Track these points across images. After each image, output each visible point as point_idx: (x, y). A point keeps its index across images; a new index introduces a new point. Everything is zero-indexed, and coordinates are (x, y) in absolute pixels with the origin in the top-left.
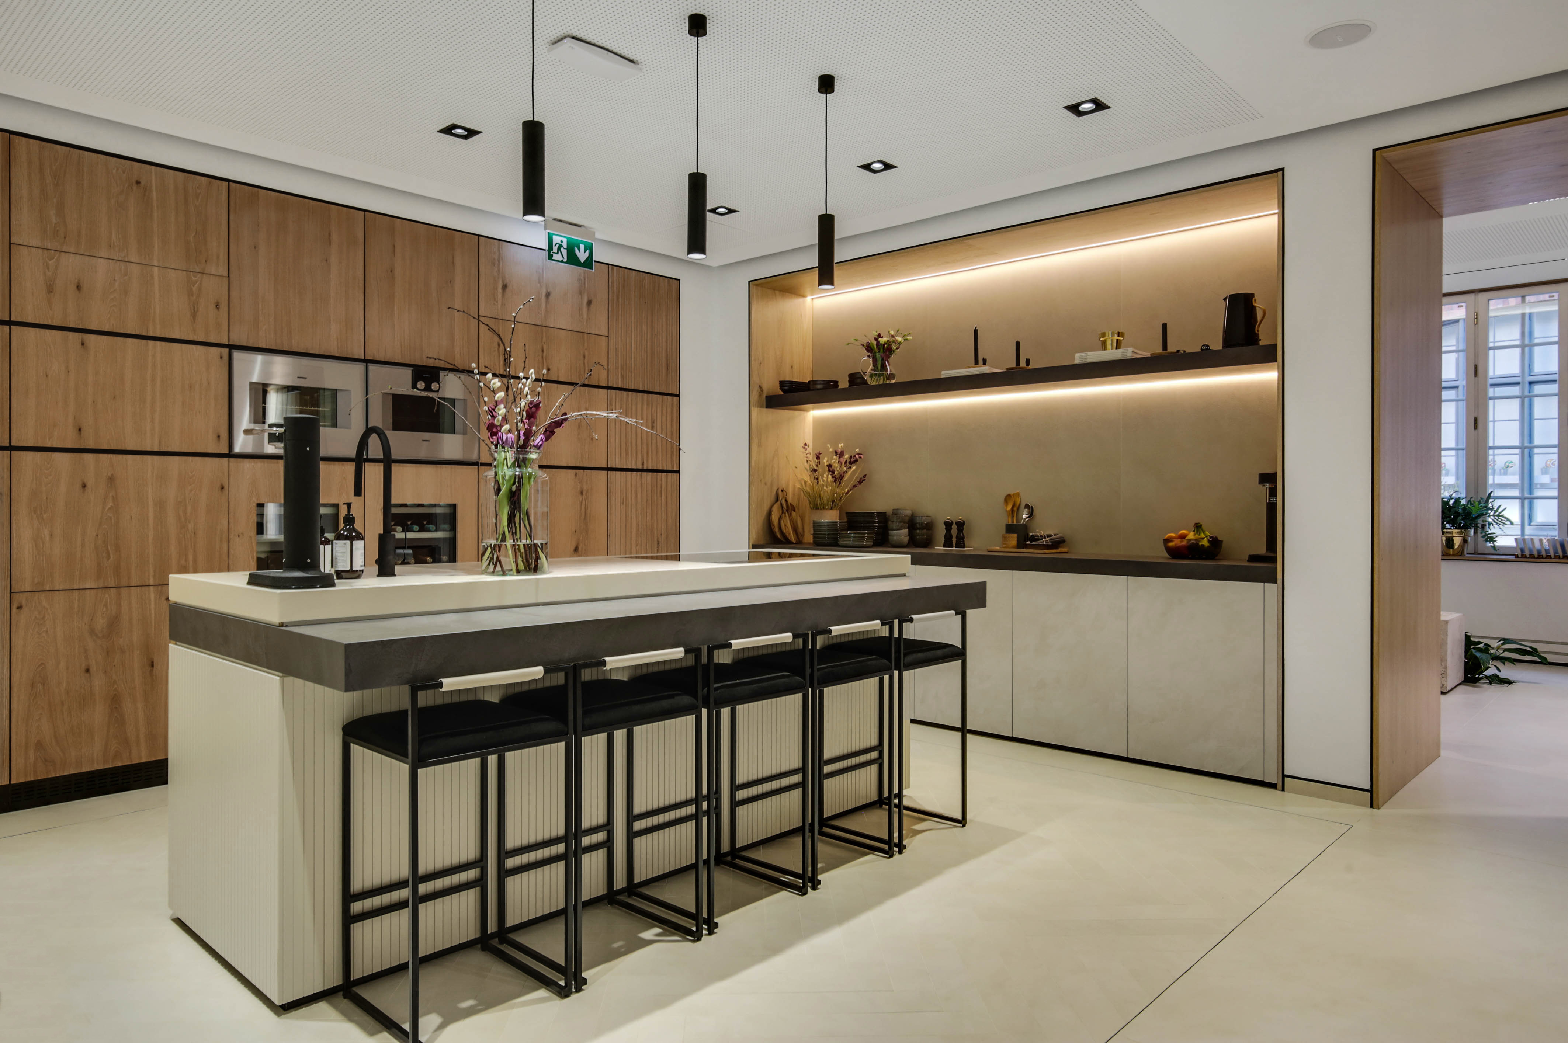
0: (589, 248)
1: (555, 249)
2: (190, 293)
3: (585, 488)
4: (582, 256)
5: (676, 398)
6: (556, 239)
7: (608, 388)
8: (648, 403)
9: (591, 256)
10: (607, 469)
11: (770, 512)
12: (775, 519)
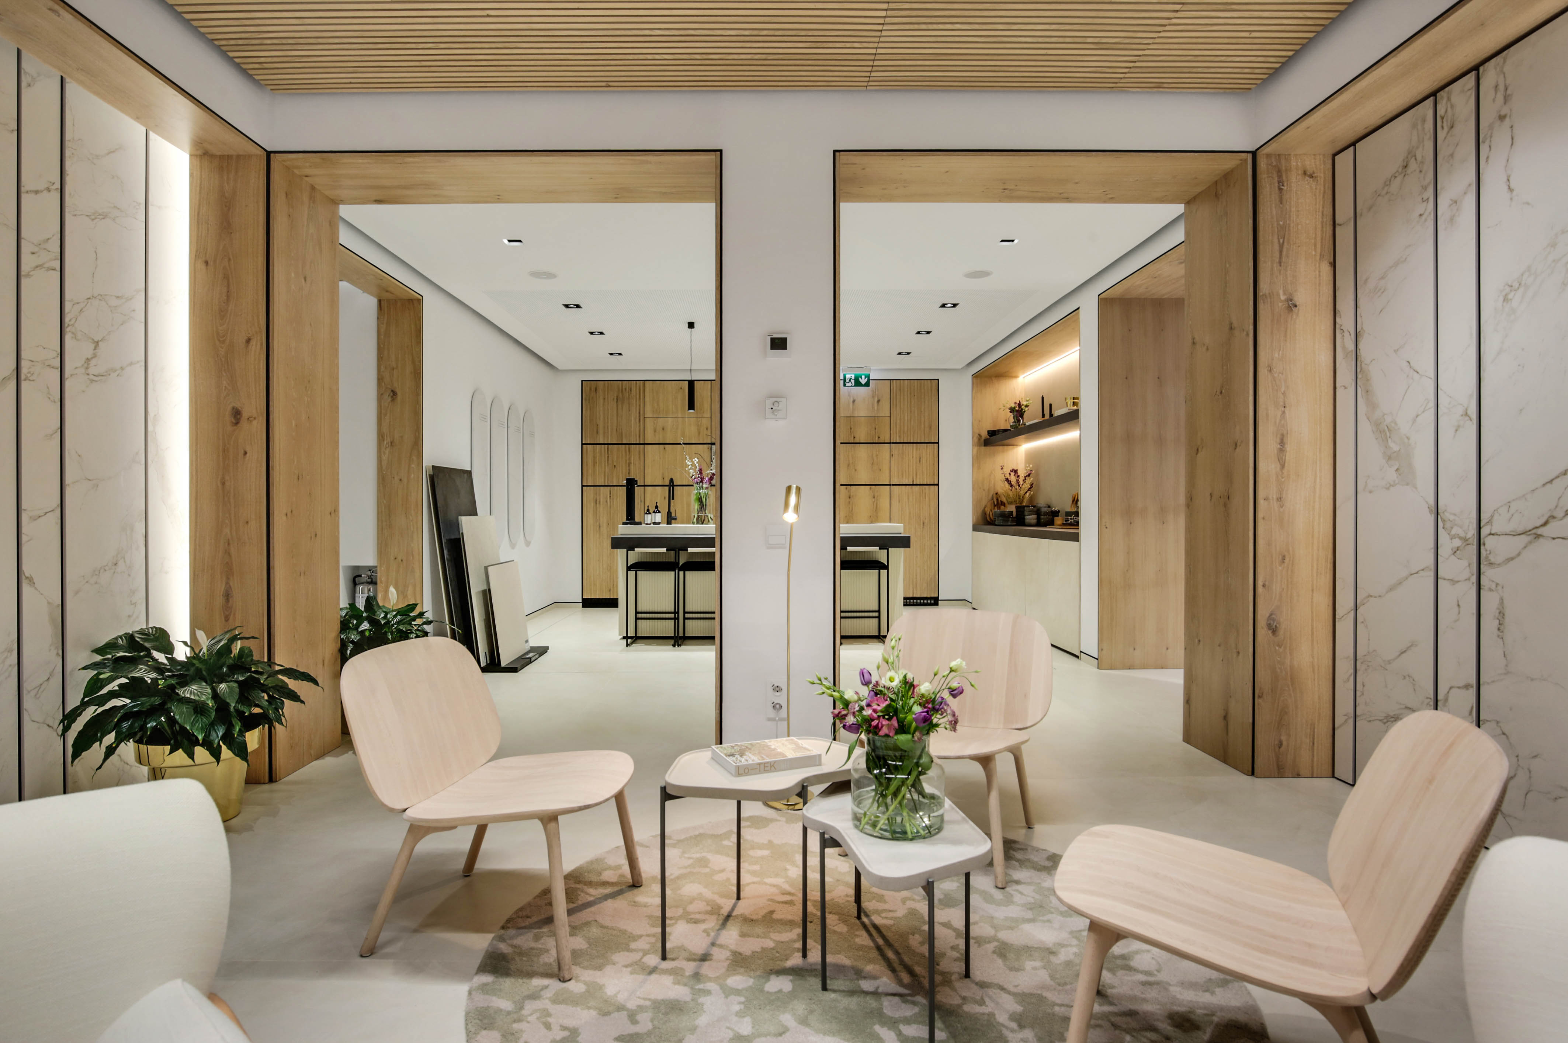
0: (868, 376)
1: (847, 381)
2: (698, 426)
3: (876, 495)
4: (863, 381)
5: (936, 445)
6: (848, 376)
7: (890, 443)
8: (917, 449)
9: (869, 380)
10: (890, 485)
11: (986, 506)
12: (988, 510)
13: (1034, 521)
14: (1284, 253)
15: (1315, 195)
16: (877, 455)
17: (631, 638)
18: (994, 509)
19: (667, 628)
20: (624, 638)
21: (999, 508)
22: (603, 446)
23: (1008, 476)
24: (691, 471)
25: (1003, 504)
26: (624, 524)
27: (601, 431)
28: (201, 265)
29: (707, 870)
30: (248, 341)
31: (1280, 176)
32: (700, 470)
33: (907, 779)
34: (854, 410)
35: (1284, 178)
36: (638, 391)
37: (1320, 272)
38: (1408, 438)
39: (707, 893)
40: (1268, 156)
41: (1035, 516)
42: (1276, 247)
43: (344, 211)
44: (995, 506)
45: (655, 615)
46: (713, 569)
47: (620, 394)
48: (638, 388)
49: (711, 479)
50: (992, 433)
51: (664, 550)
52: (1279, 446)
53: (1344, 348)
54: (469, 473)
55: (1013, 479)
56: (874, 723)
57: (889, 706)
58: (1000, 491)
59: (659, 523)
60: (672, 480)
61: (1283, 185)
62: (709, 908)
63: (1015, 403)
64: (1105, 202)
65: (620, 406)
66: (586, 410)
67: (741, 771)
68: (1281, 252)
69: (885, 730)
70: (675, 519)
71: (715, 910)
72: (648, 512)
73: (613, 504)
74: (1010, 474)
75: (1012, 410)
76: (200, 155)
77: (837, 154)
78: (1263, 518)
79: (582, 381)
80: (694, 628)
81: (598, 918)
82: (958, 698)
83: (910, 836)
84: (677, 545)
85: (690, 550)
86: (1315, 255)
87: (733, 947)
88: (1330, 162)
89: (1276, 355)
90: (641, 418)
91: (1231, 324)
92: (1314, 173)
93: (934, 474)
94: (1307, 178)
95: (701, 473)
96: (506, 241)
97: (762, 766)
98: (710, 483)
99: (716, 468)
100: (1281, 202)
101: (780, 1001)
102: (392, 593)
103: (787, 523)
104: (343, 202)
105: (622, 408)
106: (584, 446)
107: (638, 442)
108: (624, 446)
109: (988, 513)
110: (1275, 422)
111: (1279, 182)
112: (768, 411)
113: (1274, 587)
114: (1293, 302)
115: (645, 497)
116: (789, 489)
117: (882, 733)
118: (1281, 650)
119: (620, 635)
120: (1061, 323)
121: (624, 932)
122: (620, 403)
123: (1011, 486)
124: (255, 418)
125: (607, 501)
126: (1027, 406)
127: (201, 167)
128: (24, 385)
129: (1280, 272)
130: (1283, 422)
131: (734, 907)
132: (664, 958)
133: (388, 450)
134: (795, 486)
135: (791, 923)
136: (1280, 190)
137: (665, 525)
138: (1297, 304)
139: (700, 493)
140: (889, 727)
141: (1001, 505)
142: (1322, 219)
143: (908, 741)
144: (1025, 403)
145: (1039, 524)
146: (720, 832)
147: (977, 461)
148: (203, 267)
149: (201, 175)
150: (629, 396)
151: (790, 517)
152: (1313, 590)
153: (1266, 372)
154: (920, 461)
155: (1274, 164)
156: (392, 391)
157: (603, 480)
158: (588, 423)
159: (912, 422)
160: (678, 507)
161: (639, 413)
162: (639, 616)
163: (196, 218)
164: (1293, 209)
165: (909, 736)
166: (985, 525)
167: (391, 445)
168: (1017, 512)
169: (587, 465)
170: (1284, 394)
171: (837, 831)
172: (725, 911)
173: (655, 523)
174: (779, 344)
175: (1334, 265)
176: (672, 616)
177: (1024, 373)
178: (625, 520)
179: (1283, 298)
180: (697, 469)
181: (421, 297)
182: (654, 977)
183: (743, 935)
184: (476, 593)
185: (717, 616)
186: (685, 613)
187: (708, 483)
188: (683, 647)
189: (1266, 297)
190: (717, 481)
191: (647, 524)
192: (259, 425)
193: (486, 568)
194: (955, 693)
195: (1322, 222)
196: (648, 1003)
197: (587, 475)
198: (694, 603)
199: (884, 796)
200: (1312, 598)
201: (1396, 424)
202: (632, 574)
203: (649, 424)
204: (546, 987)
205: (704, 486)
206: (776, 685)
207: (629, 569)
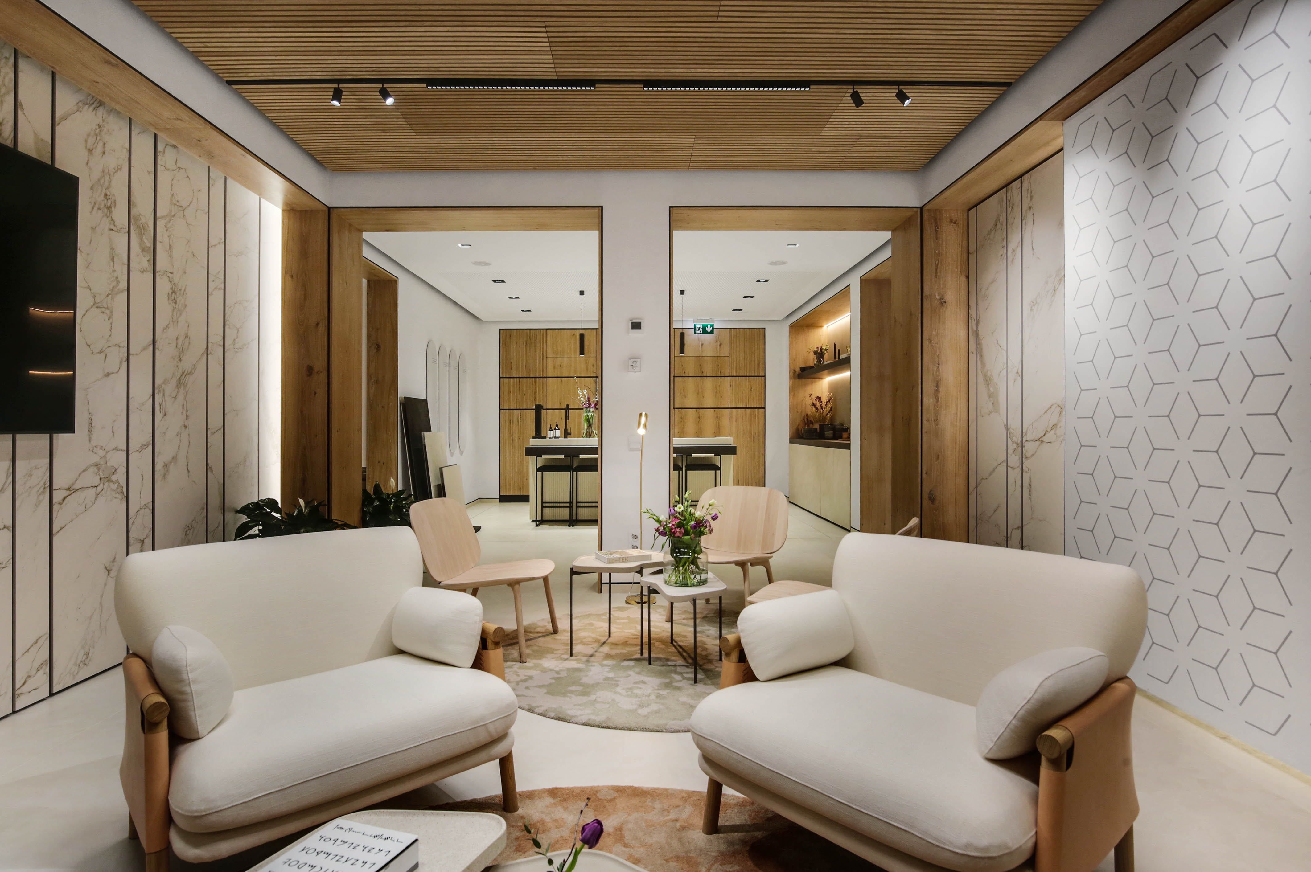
0: (712, 326)
1: (697, 329)
2: (586, 365)
3: (719, 416)
4: (709, 329)
5: (763, 378)
6: (698, 326)
7: (729, 376)
8: (749, 381)
9: (713, 328)
10: (729, 408)
11: (799, 424)
12: (800, 427)
13: (831, 436)
14: (939, 270)
15: (957, 235)
16: (719, 386)
17: (538, 521)
18: (805, 426)
19: (565, 513)
20: (533, 521)
21: (808, 426)
22: (515, 379)
23: (814, 402)
24: (582, 399)
25: (812, 423)
26: (533, 438)
27: (514, 367)
28: (288, 278)
29: (593, 627)
30: (317, 325)
31: (936, 223)
32: (588, 399)
33: (689, 558)
34: (702, 352)
35: (939, 224)
36: (542, 337)
37: (960, 282)
38: (997, 385)
39: (594, 635)
40: (929, 210)
41: (832, 432)
42: (934, 266)
43: (366, 235)
44: (806, 424)
45: (556, 505)
46: (597, 470)
47: (529, 340)
48: (542, 335)
49: (596, 405)
50: (803, 369)
51: (563, 456)
52: (935, 388)
53: (972, 328)
54: (426, 401)
55: (818, 404)
56: (673, 531)
57: (680, 522)
58: (809, 413)
59: (558, 438)
60: (568, 406)
61: (938, 228)
62: (594, 640)
63: (817, 348)
64: (841, 231)
65: (528, 348)
66: (503, 352)
67: (611, 561)
68: (936, 269)
69: (678, 534)
70: (570, 434)
71: (597, 641)
72: (551, 429)
73: (523, 423)
74: (816, 400)
75: (815, 353)
76: (288, 210)
77: (671, 209)
78: (926, 432)
79: (500, 329)
80: (584, 513)
81: (536, 643)
82: (716, 521)
83: (689, 585)
84: (572, 453)
85: (581, 456)
86: (957, 271)
87: (606, 652)
88: (966, 214)
89: (934, 333)
90: (545, 358)
91: (911, 311)
92: (956, 221)
93: (762, 400)
94: (952, 224)
95: (589, 401)
96: (460, 245)
97: (621, 559)
98: (595, 408)
99: (599, 398)
100: (937, 238)
101: (628, 668)
102: (392, 482)
103: (640, 435)
104: (365, 231)
105: (530, 350)
106: (502, 379)
107: (541, 376)
108: (531, 379)
109: (800, 430)
110: (933, 374)
111: (935, 227)
112: (630, 367)
113: (932, 475)
114: (944, 300)
115: (549, 417)
116: (641, 414)
117: (676, 535)
118: (937, 513)
119: (530, 519)
120: (841, 293)
121: (551, 648)
122: (528, 345)
123: (817, 409)
124: (321, 372)
125: (518, 421)
126: (826, 350)
127: (289, 218)
128: (209, 356)
129: (936, 282)
130: (937, 373)
131: (607, 639)
132: (571, 655)
133: (374, 386)
134: (644, 413)
135: (636, 645)
136: (936, 231)
137: (563, 439)
138: (946, 301)
139: (588, 415)
140: (680, 532)
141: (811, 423)
142: (962, 249)
143: (688, 539)
144: (824, 348)
145: (835, 438)
146: (600, 613)
147: (793, 390)
148: (290, 279)
149: (289, 223)
150: (535, 340)
151: (641, 431)
152: (956, 476)
153: (927, 342)
154: (751, 390)
155: (933, 215)
156: (377, 344)
157: (515, 405)
158: (505, 362)
159: (746, 361)
160: (571, 425)
161: (543, 354)
162: (545, 505)
163: (286, 248)
164: (944, 243)
165: (689, 537)
166: (798, 438)
167: (376, 383)
168: (820, 428)
169: (503, 393)
170: (938, 356)
171: (656, 585)
172: (603, 641)
173: (555, 437)
174: (636, 326)
175: (968, 277)
176: (568, 505)
177: (827, 324)
178: (534, 435)
179: (937, 297)
180: (586, 398)
181: (397, 279)
182: (566, 661)
183: (611, 649)
184: (435, 486)
185: (599, 504)
186: (577, 502)
187: (594, 408)
188: (576, 527)
189: (928, 297)
190: (599, 406)
191: (549, 438)
192: (323, 376)
193: (441, 469)
194: (715, 518)
195: (961, 251)
196: (565, 669)
197: (504, 402)
198: (584, 495)
199: (678, 567)
200: (955, 481)
201: (992, 376)
202: (539, 474)
203: (550, 362)
204: (515, 665)
205: (591, 410)
206: (634, 534)
207: (538, 470)
